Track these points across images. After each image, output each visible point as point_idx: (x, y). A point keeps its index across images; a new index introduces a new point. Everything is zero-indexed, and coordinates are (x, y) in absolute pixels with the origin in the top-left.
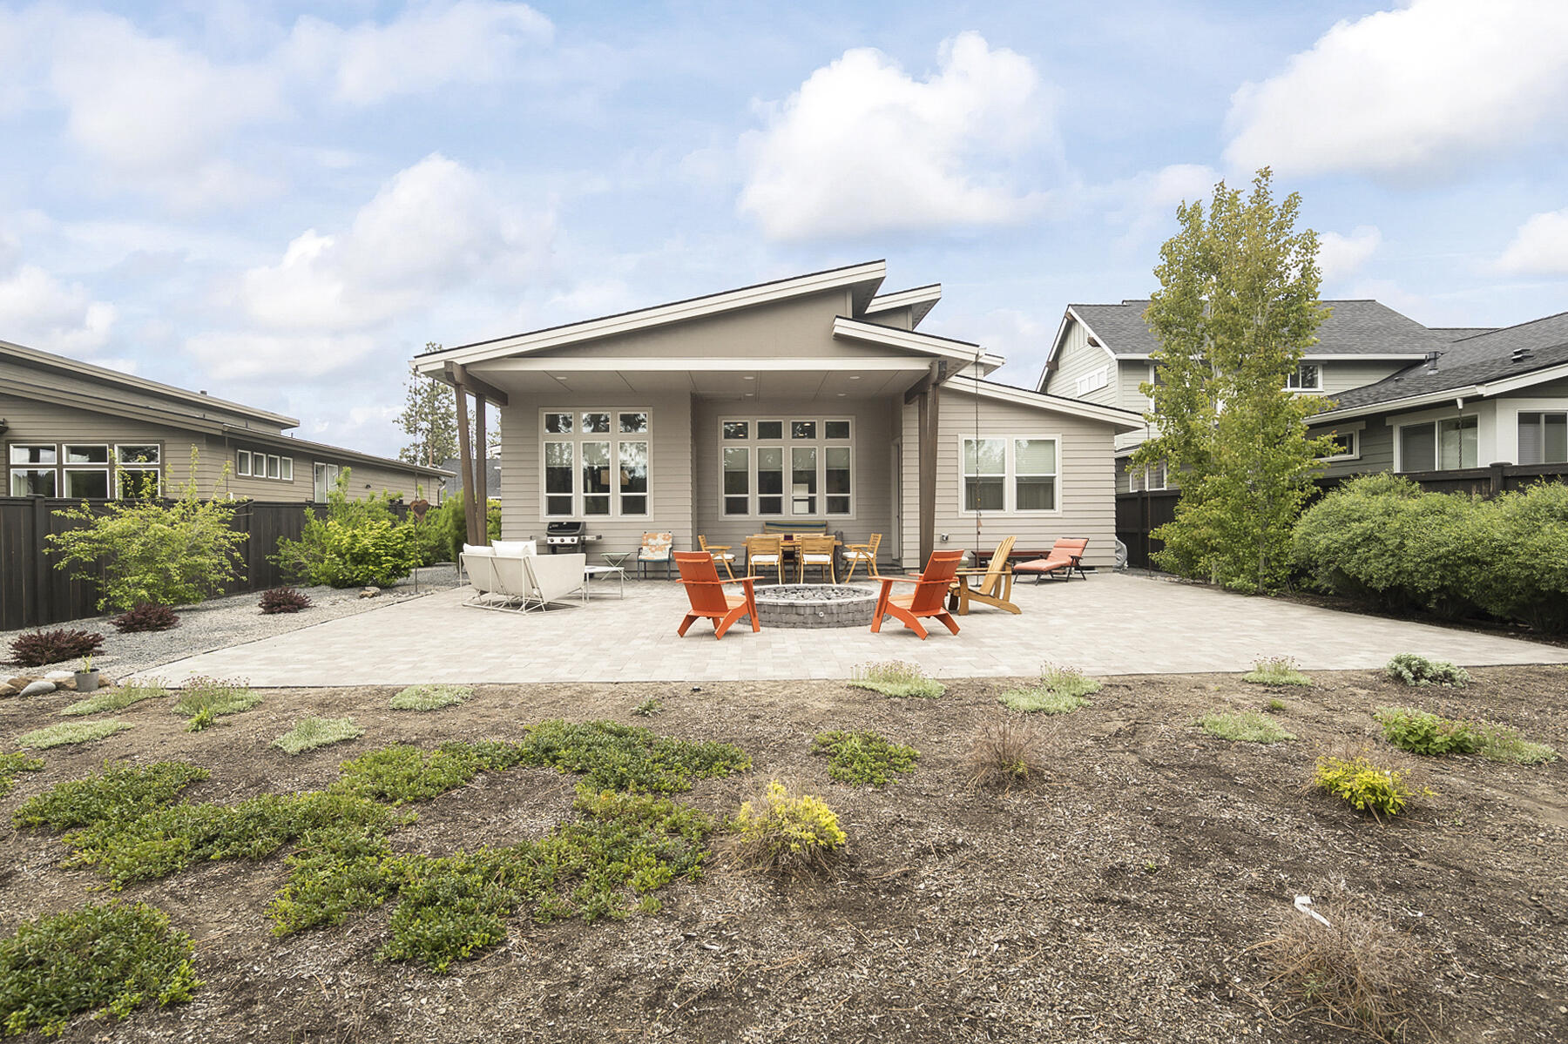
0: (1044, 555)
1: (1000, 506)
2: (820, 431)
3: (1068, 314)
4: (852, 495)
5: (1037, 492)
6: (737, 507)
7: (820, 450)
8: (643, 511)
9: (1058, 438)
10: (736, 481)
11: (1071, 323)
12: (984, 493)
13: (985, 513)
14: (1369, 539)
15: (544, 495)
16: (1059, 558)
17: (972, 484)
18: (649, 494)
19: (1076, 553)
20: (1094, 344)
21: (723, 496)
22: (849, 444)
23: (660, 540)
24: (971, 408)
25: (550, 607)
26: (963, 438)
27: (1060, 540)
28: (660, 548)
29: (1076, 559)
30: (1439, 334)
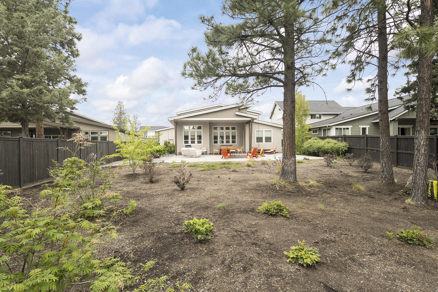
0: (270, 150)
1: (262, 142)
2: (231, 129)
3: (275, 103)
4: (236, 140)
5: (268, 139)
6: (216, 142)
7: (231, 132)
8: (201, 143)
9: (272, 130)
10: (216, 138)
11: (276, 105)
12: (259, 140)
13: (260, 143)
14: (311, 146)
15: (184, 140)
16: (272, 150)
17: (257, 138)
18: (202, 140)
19: (275, 149)
20: (280, 110)
21: (213, 140)
22: (235, 131)
23: (204, 148)
24: (257, 125)
25: (198, 157)
26: (256, 130)
27: (272, 147)
28: (205, 149)
29: (275, 150)
30: (344, 108)
